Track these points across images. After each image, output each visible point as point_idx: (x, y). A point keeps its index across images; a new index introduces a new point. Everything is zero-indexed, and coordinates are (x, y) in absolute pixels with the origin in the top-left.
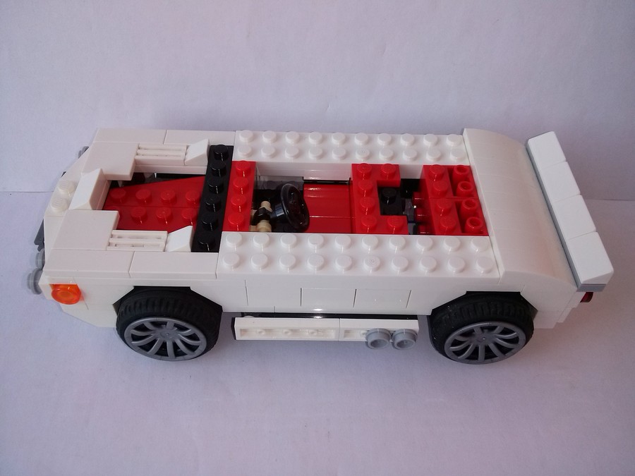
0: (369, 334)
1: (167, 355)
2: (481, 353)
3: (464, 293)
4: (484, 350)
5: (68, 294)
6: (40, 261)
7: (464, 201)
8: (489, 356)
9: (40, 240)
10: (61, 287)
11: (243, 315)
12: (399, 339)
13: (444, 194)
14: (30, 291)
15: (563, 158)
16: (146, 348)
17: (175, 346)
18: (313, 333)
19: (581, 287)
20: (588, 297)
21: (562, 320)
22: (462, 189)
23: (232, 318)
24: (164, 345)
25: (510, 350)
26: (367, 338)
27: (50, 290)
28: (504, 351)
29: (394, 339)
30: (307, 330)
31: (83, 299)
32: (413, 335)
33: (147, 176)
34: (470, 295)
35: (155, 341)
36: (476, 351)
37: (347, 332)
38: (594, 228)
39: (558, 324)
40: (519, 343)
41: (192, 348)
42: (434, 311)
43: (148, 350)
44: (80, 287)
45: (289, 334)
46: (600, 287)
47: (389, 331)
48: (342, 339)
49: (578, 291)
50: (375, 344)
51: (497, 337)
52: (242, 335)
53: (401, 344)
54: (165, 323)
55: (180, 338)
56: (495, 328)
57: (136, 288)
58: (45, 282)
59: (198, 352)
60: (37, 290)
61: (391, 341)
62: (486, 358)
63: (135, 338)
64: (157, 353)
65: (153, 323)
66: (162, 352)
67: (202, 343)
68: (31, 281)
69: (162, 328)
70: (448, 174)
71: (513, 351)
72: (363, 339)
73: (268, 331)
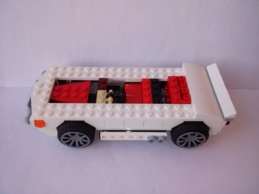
0: (149, 137)
1: (76, 146)
2: (189, 144)
3: (183, 122)
4: (190, 143)
5: (40, 124)
6: (30, 112)
7: (182, 89)
8: (192, 145)
9: (30, 105)
10: (38, 121)
11: (103, 131)
12: (160, 139)
13: (175, 87)
14: (26, 123)
15: (219, 73)
16: (68, 144)
17: (79, 143)
18: (128, 137)
19: (225, 120)
20: (228, 123)
21: (219, 132)
22: (182, 85)
23: (99, 132)
24: (75, 142)
25: (200, 143)
26: (148, 139)
27: (34, 123)
28: (198, 143)
29: (158, 139)
30: (126, 136)
31: (46, 126)
32: (165, 138)
33: (67, 81)
34: (185, 123)
35: (71, 141)
36: (188, 143)
37: (141, 137)
38: (230, 98)
39: (218, 133)
40: (203, 141)
41: (85, 143)
42: (173, 129)
43: (69, 144)
44: (45, 121)
45: (120, 138)
46: (232, 119)
47: (156, 137)
48: (139, 139)
49: (224, 121)
50: (151, 141)
51: (195, 138)
52: (103, 138)
53: (161, 141)
54: (75, 134)
55: (80, 139)
56: (195, 134)
57: (65, 121)
58: (32, 119)
59: (87, 144)
60: (29, 123)
61: (157, 140)
62: (191, 146)
63: (64, 140)
64: (72, 146)
65: (71, 134)
66: (74, 145)
67: (89, 141)
68: (27, 119)
69: (74, 136)
70: (177, 80)
71: (201, 143)
72: (147, 140)
73: (112, 137)
